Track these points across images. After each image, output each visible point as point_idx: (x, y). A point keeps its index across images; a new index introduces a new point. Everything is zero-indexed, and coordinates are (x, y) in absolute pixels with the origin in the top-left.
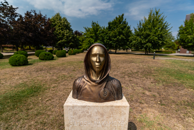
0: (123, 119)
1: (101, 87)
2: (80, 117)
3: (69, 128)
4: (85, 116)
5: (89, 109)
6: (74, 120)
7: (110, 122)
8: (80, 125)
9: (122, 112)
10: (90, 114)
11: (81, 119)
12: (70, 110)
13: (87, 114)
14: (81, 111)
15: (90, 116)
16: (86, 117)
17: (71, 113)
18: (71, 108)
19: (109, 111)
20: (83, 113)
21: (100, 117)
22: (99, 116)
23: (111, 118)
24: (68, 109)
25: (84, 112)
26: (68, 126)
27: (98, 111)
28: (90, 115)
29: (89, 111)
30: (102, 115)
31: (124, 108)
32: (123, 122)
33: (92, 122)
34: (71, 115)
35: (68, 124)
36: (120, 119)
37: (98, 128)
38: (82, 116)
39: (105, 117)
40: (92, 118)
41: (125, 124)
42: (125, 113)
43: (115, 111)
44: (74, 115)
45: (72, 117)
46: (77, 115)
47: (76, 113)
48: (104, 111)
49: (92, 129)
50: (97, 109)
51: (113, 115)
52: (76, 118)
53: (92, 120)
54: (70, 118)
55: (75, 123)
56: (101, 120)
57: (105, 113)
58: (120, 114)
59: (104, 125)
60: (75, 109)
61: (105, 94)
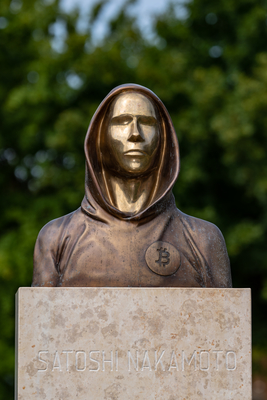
0: (232, 343)
2: (75, 333)
3: (36, 381)
4: (93, 328)
5: (107, 302)
6: (52, 345)
7: (185, 356)
8: (73, 368)
9: (227, 315)
10: (110, 320)
11: (81, 342)
12: (43, 308)
13: (103, 324)
14: (78, 311)
15: (112, 330)
16: (99, 336)
17: (45, 319)
18: (46, 299)
19: (178, 309)
20: (88, 319)
21: (147, 334)
22: (143, 332)
23: (189, 339)
25: (89, 313)
26: (31, 371)
27: (140, 311)
28: (113, 326)
29: (109, 311)
30: (156, 326)
31: (233, 299)
32: (232, 355)
33: (120, 355)
34: (45, 326)
35: (31, 365)
36: (221, 343)
37: (141, 379)
38: (84, 329)
39: (165, 333)
40: (118, 337)
41: (241, 361)
42: (238, 319)
43: (199, 311)
44: (53, 327)
45: (47, 332)
46: (66, 324)
47: (60, 316)
48: (162, 309)
49: (119, 384)
50: (137, 304)
51: (194, 324)
52: (60, 339)
53: (120, 346)
54: (40, 337)
55: (58, 359)
56: (153, 346)
57: (167, 318)
58: (220, 322)
59: (163, 368)
60: (58, 301)
61: (163, 260)
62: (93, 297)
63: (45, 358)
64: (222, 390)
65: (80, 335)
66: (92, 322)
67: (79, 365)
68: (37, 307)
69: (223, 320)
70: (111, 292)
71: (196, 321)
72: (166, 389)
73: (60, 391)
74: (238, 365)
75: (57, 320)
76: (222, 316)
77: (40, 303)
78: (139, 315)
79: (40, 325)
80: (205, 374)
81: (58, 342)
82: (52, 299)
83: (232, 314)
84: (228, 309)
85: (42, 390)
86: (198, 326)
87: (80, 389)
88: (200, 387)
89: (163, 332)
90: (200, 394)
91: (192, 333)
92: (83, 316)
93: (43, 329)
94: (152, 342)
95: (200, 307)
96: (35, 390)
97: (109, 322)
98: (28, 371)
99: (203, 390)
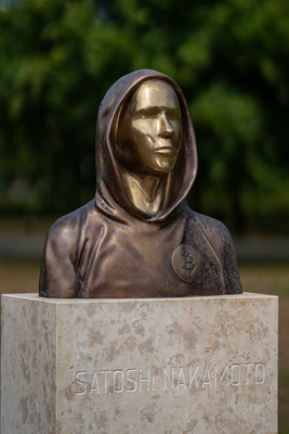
0: (261, 355)
1: (170, 238)
2: (113, 351)
3: (74, 405)
4: (130, 345)
5: (144, 315)
6: (90, 365)
7: (217, 371)
8: (111, 389)
9: (256, 326)
10: (147, 336)
11: (118, 361)
12: (81, 325)
13: (141, 340)
14: (116, 327)
15: (148, 346)
16: (136, 353)
17: (84, 337)
18: (84, 315)
19: (211, 321)
20: (126, 335)
21: (182, 349)
22: (178, 347)
23: (222, 353)
24: (73, 319)
26: (69, 394)
27: (176, 324)
28: (150, 342)
29: (146, 326)
30: (191, 340)
31: (262, 308)
32: (261, 368)
33: (156, 373)
34: (83, 344)
35: (69, 388)
36: (251, 356)
37: (176, 397)
38: (121, 347)
39: (199, 347)
40: (155, 353)
41: (269, 373)
42: (266, 330)
43: (231, 322)
44: (91, 345)
45: (85, 351)
46: (104, 341)
47: (98, 333)
48: (197, 321)
49: (155, 404)
50: (172, 317)
51: (226, 336)
52: (99, 358)
53: (156, 363)
54: (78, 357)
55: (95, 380)
56: (188, 362)
57: (201, 330)
58: (250, 333)
59: (197, 384)
60: (97, 317)
61: (188, 266)
62: (130, 311)
63: (83, 379)
64: (251, 405)
65: (118, 353)
66: (129, 338)
67: (117, 385)
68: (76, 324)
69: (252, 331)
70: (148, 305)
71: (228, 333)
72: (200, 406)
73: (98, 415)
74: (266, 378)
75: (96, 338)
76: (252, 327)
77: (79, 319)
78: (175, 329)
79: (78, 344)
80: (236, 389)
81: (96, 362)
82: (91, 314)
83: (262, 324)
84: (258, 319)
85: (80, 415)
86: (230, 337)
87: (117, 412)
88: (231, 403)
89: (197, 346)
90: (231, 410)
91: (224, 346)
92: (120, 332)
93: (81, 348)
94: (186, 357)
95: (233, 318)
96: (73, 415)
97: (146, 338)
98: (66, 395)
99: (234, 406)
